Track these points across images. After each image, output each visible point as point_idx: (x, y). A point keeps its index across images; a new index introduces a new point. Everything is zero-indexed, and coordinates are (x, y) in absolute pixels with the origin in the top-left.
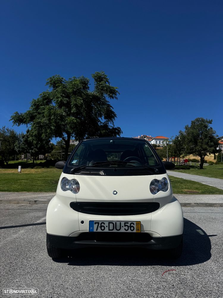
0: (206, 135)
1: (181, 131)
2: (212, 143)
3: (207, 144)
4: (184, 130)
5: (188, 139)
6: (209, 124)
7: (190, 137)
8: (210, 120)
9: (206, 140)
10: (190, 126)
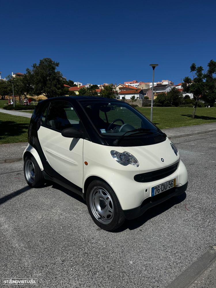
0: (55, 77)
1: (28, 69)
2: (59, 86)
3: (55, 86)
4: (31, 69)
5: (37, 79)
6: (56, 66)
7: (39, 77)
8: (57, 63)
9: (54, 82)
10: (38, 65)
